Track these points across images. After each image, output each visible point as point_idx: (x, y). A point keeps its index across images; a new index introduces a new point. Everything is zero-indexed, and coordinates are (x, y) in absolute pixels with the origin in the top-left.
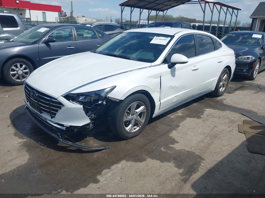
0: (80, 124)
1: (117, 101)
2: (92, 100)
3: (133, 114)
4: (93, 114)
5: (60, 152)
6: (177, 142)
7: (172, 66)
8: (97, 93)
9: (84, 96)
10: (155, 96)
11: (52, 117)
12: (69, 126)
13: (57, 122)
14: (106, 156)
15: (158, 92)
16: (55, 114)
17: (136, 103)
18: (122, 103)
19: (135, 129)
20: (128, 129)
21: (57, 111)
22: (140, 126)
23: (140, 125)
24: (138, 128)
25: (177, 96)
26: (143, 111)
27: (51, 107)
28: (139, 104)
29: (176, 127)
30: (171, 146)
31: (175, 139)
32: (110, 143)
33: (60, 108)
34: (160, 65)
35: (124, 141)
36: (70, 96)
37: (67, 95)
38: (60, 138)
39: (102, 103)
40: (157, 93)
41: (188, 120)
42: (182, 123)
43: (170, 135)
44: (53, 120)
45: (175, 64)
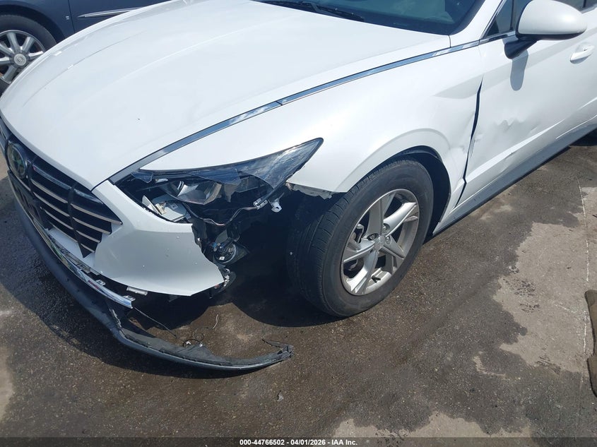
0: (187, 288)
1: (324, 197)
2: (229, 194)
3: (376, 235)
4: (234, 243)
5: (122, 371)
6: (524, 331)
7: (519, 46)
8: (245, 169)
9: (196, 182)
10: (453, 164)
11: (85, 253)
12: (145, 294)
13: (102, 273)
14: (281, 397)
15: (462, 147)
16: (94, 246)
17: (390, 194)
18: (342, 202)
19: (375, 279)
20: (354, 284)
21: (99, 236)
22: (394, 269)
23: (395, 265)
24: (387, 275)
25: (514, 153)
26: (409, 219)
27: (76, 220)
28: (400, 197)
29: (507, 265)
30: (505, 347)
31: (512, 317)
32: (291, 329)
33: (108, 227)
34: (479, 43)
35: (341, 322)
36: (142, 183)
37: (130, 177)
38: (119, 330)
39: (269, 207)
40: (460, 150)
41: (540, 232)
42: (523, 245)
43: (495, 297)
44: (88, 261)
45: (532, 39)
